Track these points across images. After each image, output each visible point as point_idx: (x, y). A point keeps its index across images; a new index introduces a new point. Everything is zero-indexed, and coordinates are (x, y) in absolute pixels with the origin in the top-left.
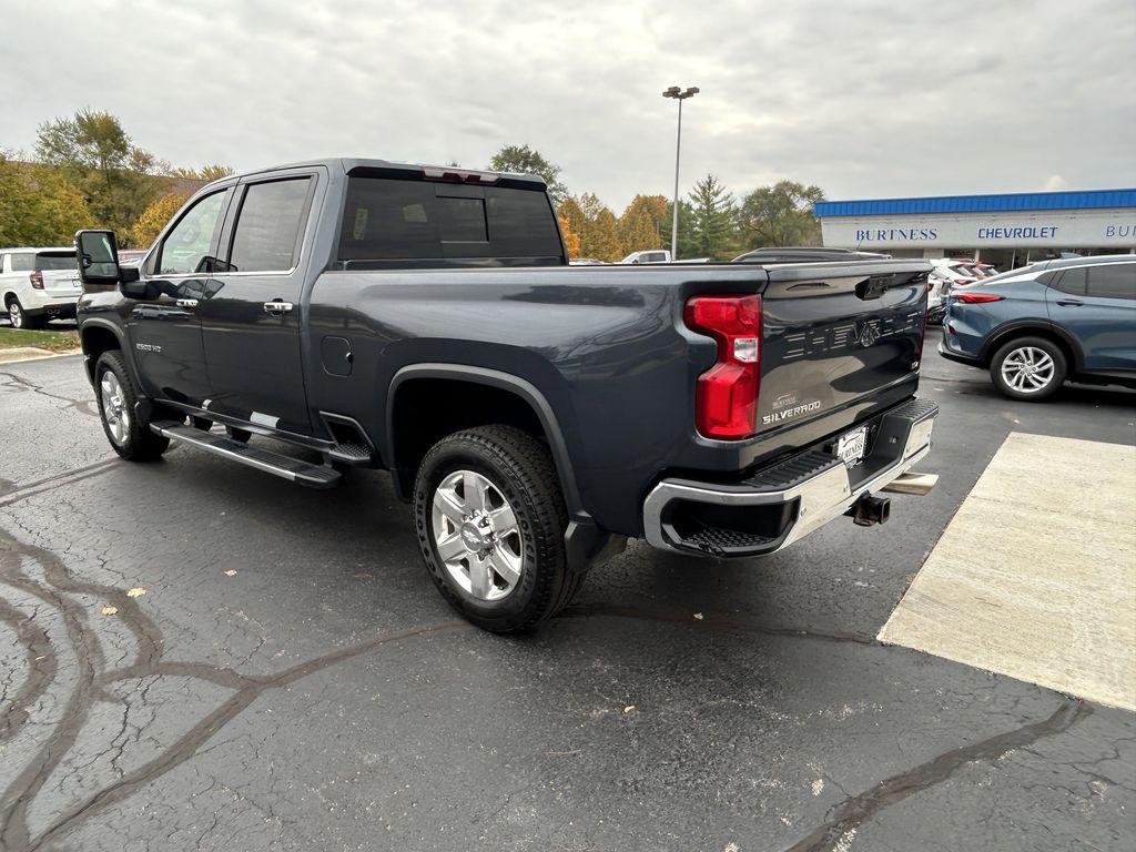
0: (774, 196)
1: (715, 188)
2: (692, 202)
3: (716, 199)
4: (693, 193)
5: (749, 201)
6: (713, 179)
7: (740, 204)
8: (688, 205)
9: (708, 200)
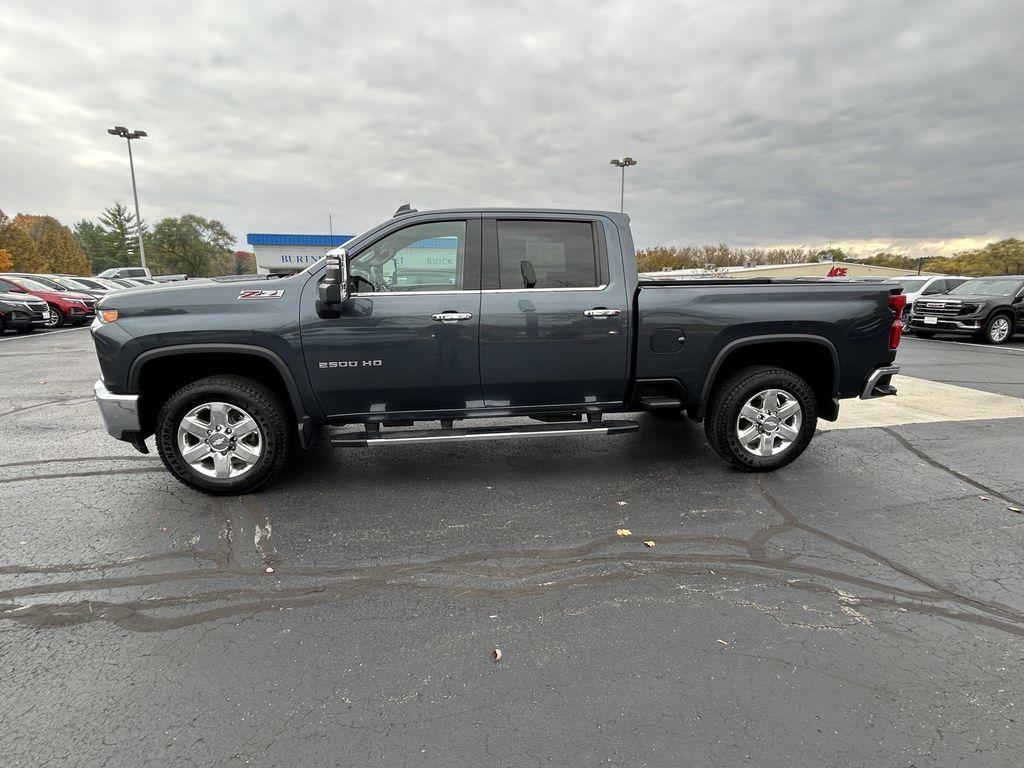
0: (182, 225)
1: (126, 215)
2: (104, 226)
3: (128, 225)
4: (103, 217)
5: (160, 229)
6: (122, 207)
7: (152, 230)
8: (99, 227)
9: (121, 226)
